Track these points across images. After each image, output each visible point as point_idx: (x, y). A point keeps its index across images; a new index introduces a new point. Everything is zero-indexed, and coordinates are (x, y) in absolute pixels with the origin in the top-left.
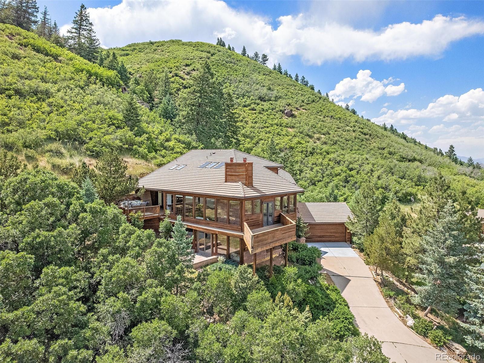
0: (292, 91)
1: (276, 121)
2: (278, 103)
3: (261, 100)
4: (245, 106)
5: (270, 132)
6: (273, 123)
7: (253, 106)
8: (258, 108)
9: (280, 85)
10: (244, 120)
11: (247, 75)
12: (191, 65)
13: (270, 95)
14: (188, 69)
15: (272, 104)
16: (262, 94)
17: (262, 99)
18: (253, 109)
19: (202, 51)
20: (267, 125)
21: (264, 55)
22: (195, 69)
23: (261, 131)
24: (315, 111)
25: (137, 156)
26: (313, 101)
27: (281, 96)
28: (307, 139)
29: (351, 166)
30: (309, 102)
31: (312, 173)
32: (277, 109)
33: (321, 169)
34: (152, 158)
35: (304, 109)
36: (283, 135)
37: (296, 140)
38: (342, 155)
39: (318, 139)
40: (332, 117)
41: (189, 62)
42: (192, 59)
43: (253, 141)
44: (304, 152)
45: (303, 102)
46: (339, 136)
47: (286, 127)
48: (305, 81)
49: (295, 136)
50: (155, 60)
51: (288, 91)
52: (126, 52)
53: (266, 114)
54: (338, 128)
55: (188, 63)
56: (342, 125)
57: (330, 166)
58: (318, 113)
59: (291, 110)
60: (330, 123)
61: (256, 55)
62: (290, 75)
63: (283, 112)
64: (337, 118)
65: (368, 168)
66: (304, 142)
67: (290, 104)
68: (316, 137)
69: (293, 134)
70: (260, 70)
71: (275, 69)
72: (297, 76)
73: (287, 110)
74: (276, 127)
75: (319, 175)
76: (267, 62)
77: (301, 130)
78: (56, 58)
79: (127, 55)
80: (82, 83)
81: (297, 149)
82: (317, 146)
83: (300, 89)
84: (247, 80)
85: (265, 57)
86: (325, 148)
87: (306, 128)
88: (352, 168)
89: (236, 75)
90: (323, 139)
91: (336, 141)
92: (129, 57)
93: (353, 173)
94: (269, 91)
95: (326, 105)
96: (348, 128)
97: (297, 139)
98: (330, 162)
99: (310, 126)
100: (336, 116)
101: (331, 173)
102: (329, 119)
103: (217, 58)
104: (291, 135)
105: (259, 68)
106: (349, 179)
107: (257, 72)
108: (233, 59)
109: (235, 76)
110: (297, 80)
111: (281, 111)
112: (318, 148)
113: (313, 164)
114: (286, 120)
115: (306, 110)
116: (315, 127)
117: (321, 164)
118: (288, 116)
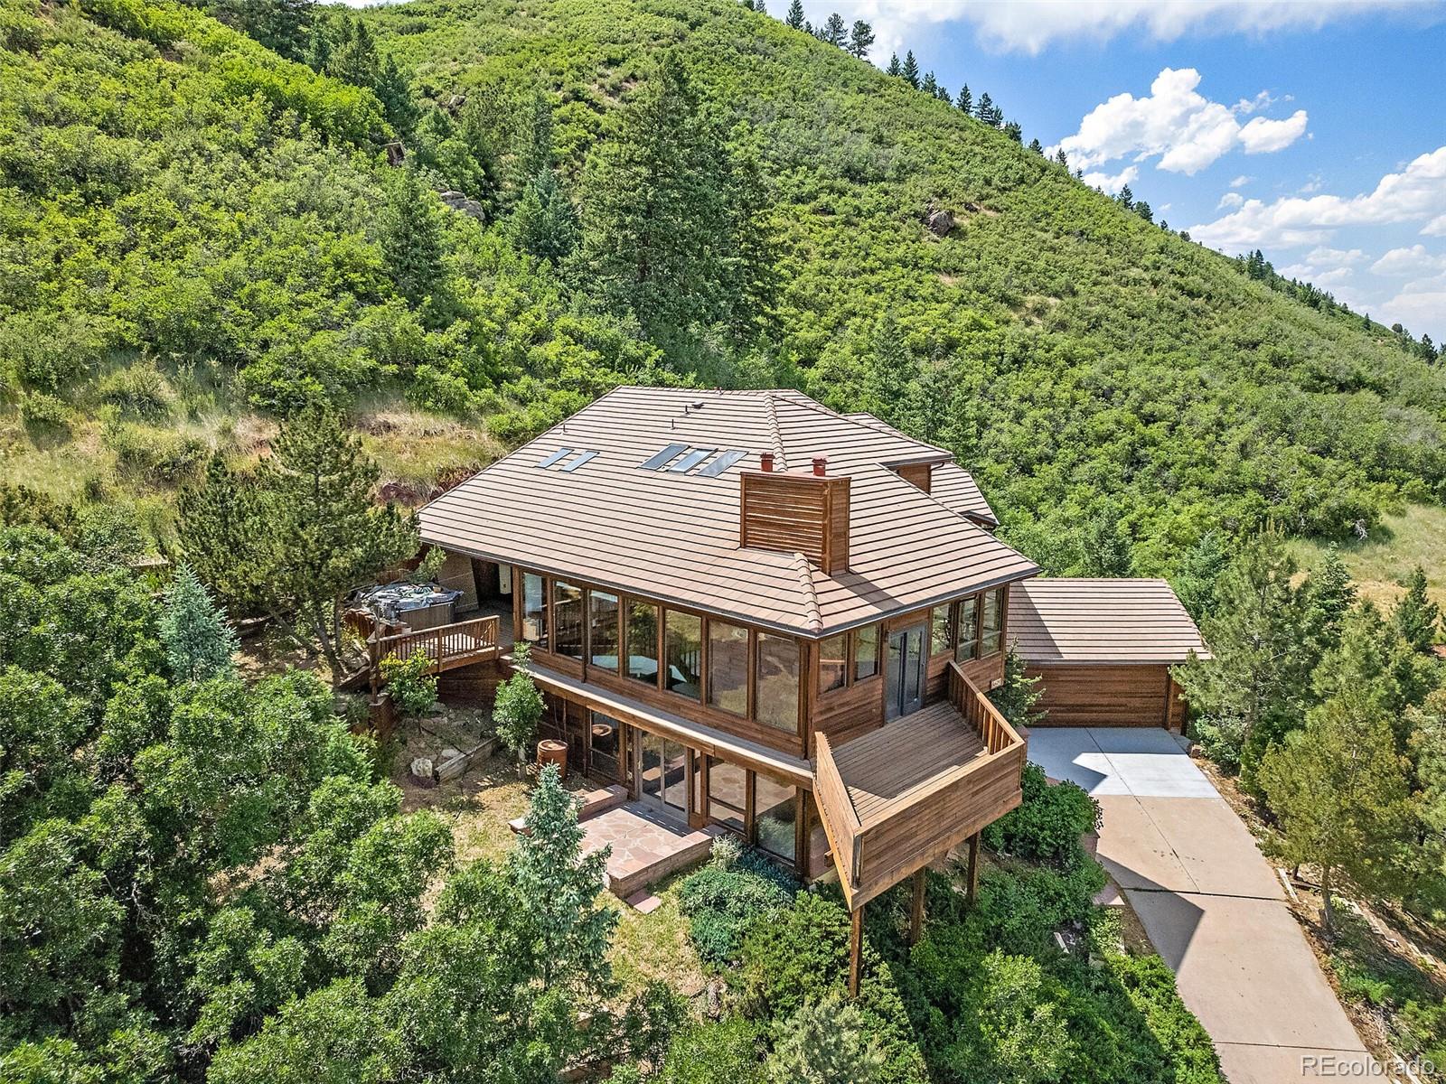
0: (953, 146)
1: (900, 252)
2: (907, 187)
3: (852, 180)
4: (798, 200)
5: (879, 289)
6: (892, 256)
7: (824, 198)
8: (843, 206)
9: (912, 127)
10: (796, 246)
11: (804, 94)
12: (624, 60)
13: (882, 162)
14: (615, 75)
15: (886, 193)
16: (855, 159)
17: (852, 174)
18: (826, 210)
19: (660, 14)
20: (869, 263)
21: (859, 24)
22: (638, 73)
23: (850, 285)
24: (1027, 215)
25: (429, 404)
26: (1022, 181)
27: (916, 164)
28: (1004, 311)
29: (1148, 407)
30: (1007, 185)
31: (1017, 429)
32: (904, 209)
33: (1050, 418)
34: (482, 410)
35: (990, 208)
36: (924, 299)
37: (966, 315)
38: (1120, 367)
39: (1040, 311)
40: (1082, 233)
41: (616, 51)
42: (627, 41)
43: (824, 319)
44: (993, 359)
45: (988, 182)
46: (1106, 301)
47: (934, 269)
48: (991, 112)
49: (962, 301)
50: (509, 45)
51: (941, 147)
52: (418, 19)
53: (867, 225)
54: (1104, 273)
55: (613, 55)
56: (1116, 261)
57: (1077, 407)
58: (1038, 220)
59: (951, 214)
60: (1077, 255)
61: (835, 23)
62: (943, 91)
63: (922, 217)
64: (1099, 239)
65: (1205, 413)
66: (993, 323)
67: (945, 191)
68: (1029, 305)
69: (957, 293)
70: (848, 74)
71: (894, 71)
72: (965, 94)
73: (939, 210)
74: (900, 270)
75: (1043, 436)
76: (869, 46)
77: (982, 282)
78: (164, 42)
79: (422, 28)
80: (247, 136)
81: (970, 348)
82: (1035, 338)
83: (979, 140)
84: (806, 110)
85: (862, 30)
86: (1063, 341)
87: (1000, 273)
88: (1152, 415)
89: (771, 93)
90: (1054, 310)
91: (1098, 318)
92: (428, 35)
93: (1157, 430)
94: (879, 150)
95: (1064, 195)
96: (1134, 273)
97: (970, 312)
98: (1080, 394)
99: (1012, 265)
100: (1097, 233)
101: (1082, 432)
102: (1072, 240)
103: (710, 37)
104: (950, 299)
105: (845, 69)
106: (1143, 452)
107: (840, 81)
108: (762, 38)
109: (766, 97)
110: (965, 106)
111: (916, 215)
112: (1041, 343)
113: (1023, 400)
114: (934, 246)
115: (997, 210)
116: (1029, 270)
117: (1050, 400)
118: (939, 233)
